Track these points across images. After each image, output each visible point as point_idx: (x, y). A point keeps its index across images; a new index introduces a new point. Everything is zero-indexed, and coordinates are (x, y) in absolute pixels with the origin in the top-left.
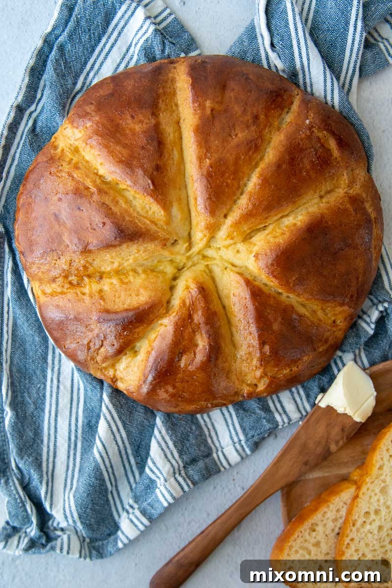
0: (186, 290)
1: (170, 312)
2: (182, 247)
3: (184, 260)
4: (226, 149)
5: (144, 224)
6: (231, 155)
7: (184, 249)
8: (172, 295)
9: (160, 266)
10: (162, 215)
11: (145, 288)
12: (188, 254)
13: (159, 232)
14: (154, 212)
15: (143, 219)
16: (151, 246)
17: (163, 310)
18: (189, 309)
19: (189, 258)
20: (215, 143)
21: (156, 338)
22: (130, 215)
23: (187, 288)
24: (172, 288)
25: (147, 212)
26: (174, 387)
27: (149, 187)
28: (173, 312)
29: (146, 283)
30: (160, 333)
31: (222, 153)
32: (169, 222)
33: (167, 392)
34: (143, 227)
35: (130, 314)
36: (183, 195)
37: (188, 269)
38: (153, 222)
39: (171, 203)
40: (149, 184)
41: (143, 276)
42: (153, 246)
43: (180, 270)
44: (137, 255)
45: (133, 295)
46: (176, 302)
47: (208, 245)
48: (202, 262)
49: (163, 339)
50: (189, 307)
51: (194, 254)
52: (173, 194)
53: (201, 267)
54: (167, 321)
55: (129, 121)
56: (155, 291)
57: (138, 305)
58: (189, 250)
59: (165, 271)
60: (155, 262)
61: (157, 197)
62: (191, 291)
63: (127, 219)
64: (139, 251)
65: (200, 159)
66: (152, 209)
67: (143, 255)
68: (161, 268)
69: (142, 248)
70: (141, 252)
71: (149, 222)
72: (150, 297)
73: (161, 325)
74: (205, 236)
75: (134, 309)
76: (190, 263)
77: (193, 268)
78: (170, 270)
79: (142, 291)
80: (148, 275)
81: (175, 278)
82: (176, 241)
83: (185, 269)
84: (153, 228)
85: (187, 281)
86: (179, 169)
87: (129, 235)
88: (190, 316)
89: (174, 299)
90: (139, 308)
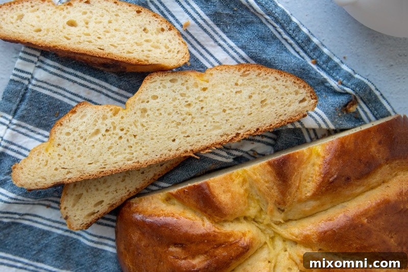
0: (241, 234)
1: (217, 226)
2: (279, 217)
3: (266, 222)
4: (379, 233)
5: (295, 181)
6: (376, 239)
7: (278, 220)
8: (232, 222)
9: (254, 202)
10: (306, 194)
11: (233, 198)
12: (273, 224)
13: (290, 196)
14: (306, 186)
15: (299, 179)
16: (275, 192)
17: (218, 219)
18: (225, 242)
19: (268, 225)
20: (381, 222)
21: (190, 219)
22: (299, 166)
23: (244, 235)
24: (237, 219)
25: (305, 180)
26: (146, 246)
27: (330, 178)
28: (218, 229)
29: (237, 196)
30: (195, 221)
31: (375, 231)
32: (300, 201)
33: (140, 240)
34: (292, 181)
35: (207, 191)
36: (326, 207)
37: (257, 227)
38: (298, 188)
39: (318, 199)
40: (333, 176)
41: (242, 191)
42: (276, 194)
43: (254, 220)
44: (262, 181)
45: (223, 188)
46: (228, 228)
47: (285, 240)
48: (268, 238)
49: (191, 226)
50: (227, 242)
51: (274, 229)
52: (326, 199)
53: (263, 238)
54: (208, 226)
55: (376, 141)
56: (233, 207)
57: (216, 195)
58: (276, 224)
59: (251, 208)
60: (257, 198)
61: (323, 187)
62: (243, 239)
63: (296, 165)
64: (267, 182)
65: (365, 214)
66: (309, 184)
67: (264, 187)
68: (253, 204)
69: (271, 184)
70: (267, 185)
71: (297, 185)
72: (226, 205)
73: (203, 220)
74: (297, 237)
75: (211, 193)
76: (263, 228)
77: (260, 231)
78: (253, 212)
79: (229, 195)
80: (244, 195)
81: (246, 218)
82: (283, 211)
83: (257, 224)
84: (293, 190)
85: (249, 231)
86: (348, 196)
87: (283, 171)
88: (219, 245)
89: (229, 225)
90: (214, 198)
